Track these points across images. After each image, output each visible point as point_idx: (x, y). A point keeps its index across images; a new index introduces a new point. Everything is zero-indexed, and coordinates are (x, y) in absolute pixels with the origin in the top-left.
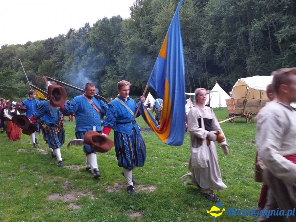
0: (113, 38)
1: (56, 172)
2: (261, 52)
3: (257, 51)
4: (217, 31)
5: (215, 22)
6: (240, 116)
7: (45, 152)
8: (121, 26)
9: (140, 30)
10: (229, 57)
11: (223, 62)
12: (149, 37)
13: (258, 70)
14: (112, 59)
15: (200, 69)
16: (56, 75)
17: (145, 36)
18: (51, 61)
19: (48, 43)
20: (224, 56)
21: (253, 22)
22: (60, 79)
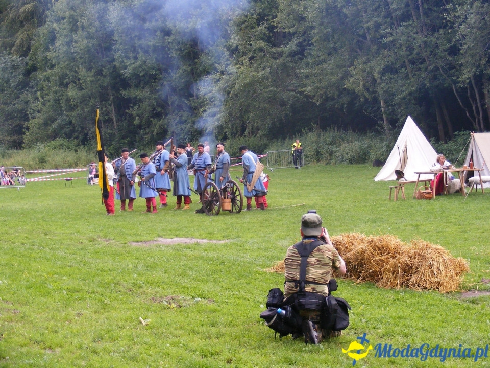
22: (38, 65)
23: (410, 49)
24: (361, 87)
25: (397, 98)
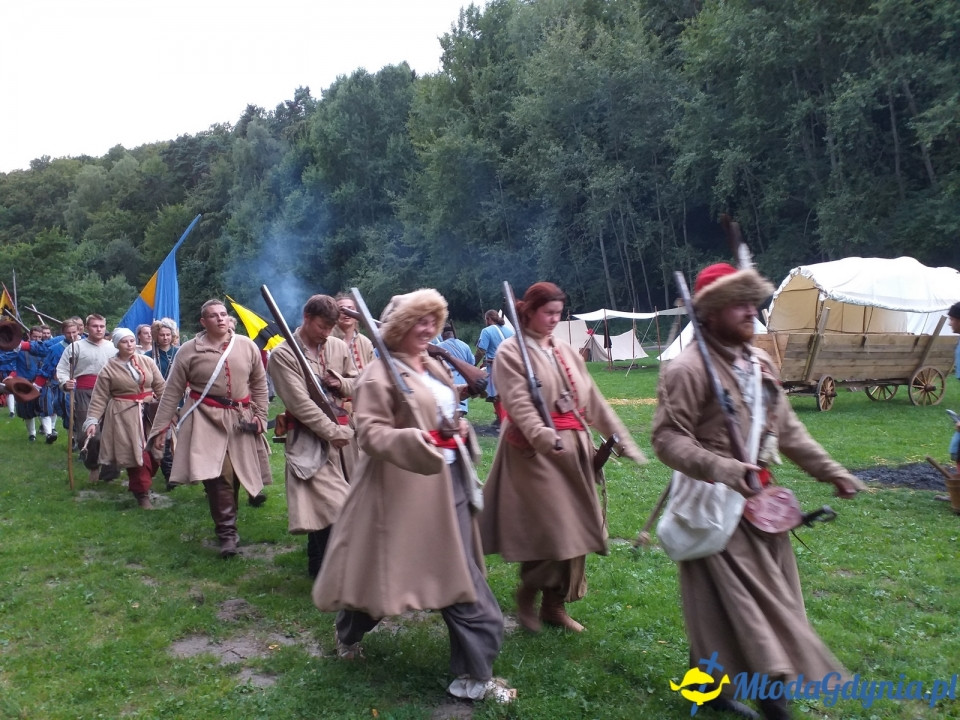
0: (386, 136)
1: (197, 567)
2: (868, 179)
3: (852, 178)
4: (721, 111)
5: (715, 82)
6: (797, 389)
7: (164, 502)
8: (409, 98)
9: (473, 110)
10: (762, 196)
11: (739, 212)
12: (501, 131)
13: (855, 240)
14: (381, 202)
15: (665, 236)
16: (202, 252)
17: (487, 130)
18: (186, 208)
19: (177, 152)
20: (746, 194)
21: (840, 85)
22: (216, 268)
23: (501, 261)
24: (466, 289)
25: (492, 297)
